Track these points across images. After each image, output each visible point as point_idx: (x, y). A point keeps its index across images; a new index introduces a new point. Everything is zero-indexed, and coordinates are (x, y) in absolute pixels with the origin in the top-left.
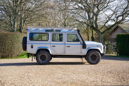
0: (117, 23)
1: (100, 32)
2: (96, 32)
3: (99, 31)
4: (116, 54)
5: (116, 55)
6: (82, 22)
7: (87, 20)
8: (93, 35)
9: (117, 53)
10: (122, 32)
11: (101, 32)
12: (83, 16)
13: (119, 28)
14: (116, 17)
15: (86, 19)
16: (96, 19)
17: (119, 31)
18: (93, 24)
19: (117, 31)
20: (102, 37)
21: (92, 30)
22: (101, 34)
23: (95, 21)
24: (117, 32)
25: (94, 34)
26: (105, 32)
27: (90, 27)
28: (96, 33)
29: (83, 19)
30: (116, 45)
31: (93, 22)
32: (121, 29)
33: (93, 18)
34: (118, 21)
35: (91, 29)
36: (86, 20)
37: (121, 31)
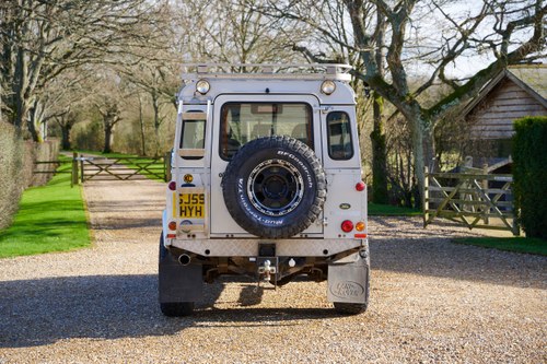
0: (506, 60)
1: (417, 110)
2: (395, 109)
3: (413, 103)
4: (508, 228)
5: (509, 234)
6: (324, 55)
7: (349, 48)
8: (377, 126)
9: (515, 223)
10: (528, 107)
11: (424, 111)
12: (329, 30)
13: (514, 89)
14: (499, 32)
15: (342, 45)
16: (398, 39)
17: (509, 102)
18: (379, 68)
19: (499, 103)
20: (426, 133)
21: (376, 96)
22: (424, 118)
23: (391, 49)
24: (502, 109)
25: (384, 121)
26: (444, 107)
27: (366, 84)
28: (397, 112)
29: (328, 42)
30: (509, 178)
31: (379, 57)
32: (521, 95)
33: (378, 36)
34: (511, 49)
35: (367, 92)
36: (345, 49)
37: (522, 101)
